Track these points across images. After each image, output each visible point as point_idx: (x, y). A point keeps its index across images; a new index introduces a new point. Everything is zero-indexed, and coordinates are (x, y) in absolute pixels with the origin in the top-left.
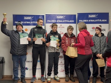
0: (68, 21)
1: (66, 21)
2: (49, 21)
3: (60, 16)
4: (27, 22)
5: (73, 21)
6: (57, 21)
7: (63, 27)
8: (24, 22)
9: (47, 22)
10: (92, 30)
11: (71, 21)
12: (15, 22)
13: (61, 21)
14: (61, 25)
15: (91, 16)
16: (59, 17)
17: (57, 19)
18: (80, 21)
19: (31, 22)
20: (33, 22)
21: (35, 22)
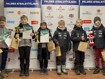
0: (69, 2)
1: (66, 1)
2: (46, 2)
4: (21, 4)
5: (75, 2)
6: (56, 2)
7: (63, 10)
8: (16, 4)
9: (43, 3)
10: (97, 13)
11: (72, 2)
12: (6, 3)
13: (61, 2)
14: (61, 7)
18: (83, 1)
19: (24, 4)
20: (27, 3)
21: (29, 3)
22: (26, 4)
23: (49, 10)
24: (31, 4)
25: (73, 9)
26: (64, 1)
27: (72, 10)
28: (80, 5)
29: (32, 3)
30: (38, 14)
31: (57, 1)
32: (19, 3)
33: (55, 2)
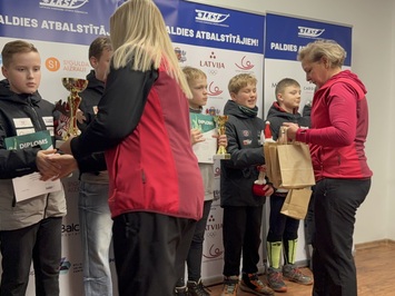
0: (238, 41)
1: (230, 37)
4: (58, 26)
5: (255, 42)
6: (198, 35)
7: (219, 65)
8: (40, 24)
11: (247, 41)
13: (213, 37)
14: (213, 56)
17: (197, 26)
18: (273, 45)
19: (75, 28)
20: (86, 27)
21: (96, 28)
22: (80, 28)
24: (103, 31)
25: (250, 67)
27: (247, 68)
28: (266, 57)
29: (107, 30)
31: (203, 33)
32: (52, 23)
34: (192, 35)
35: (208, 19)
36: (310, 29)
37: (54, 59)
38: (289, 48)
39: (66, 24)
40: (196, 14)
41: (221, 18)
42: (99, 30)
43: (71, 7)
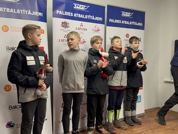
0: (93, 18)
2: (61, 13)
3: (80, 5)
4: (8, 10)
5: (101, 19)
6: (75, 15)
7: (85, 29)
11: (97, 18)
13: (82, 16)
14: (82, 25)
15: (125, 15)
16: (78, 8)
17: (74, 11)
18: (110, 20)
19: (16, 11)
20: (22, 11)
22: (18, 12)
23: (64, 28)
24: (29, 13)
25: (98, 30)
26: (86, 16)
29: (32, 12)
30: (44, 33)
31: (77, 14)
32: (5, 9)
33: (73, 15)
34: (72, 15)
35: (79, 8)
36: (127, 13)
37: (6, 26)
38: (117, 21)
39: (12, 9)
40: (74, 6)
41: (85, 8)
42: (28, 12)
43: (14, 1)
